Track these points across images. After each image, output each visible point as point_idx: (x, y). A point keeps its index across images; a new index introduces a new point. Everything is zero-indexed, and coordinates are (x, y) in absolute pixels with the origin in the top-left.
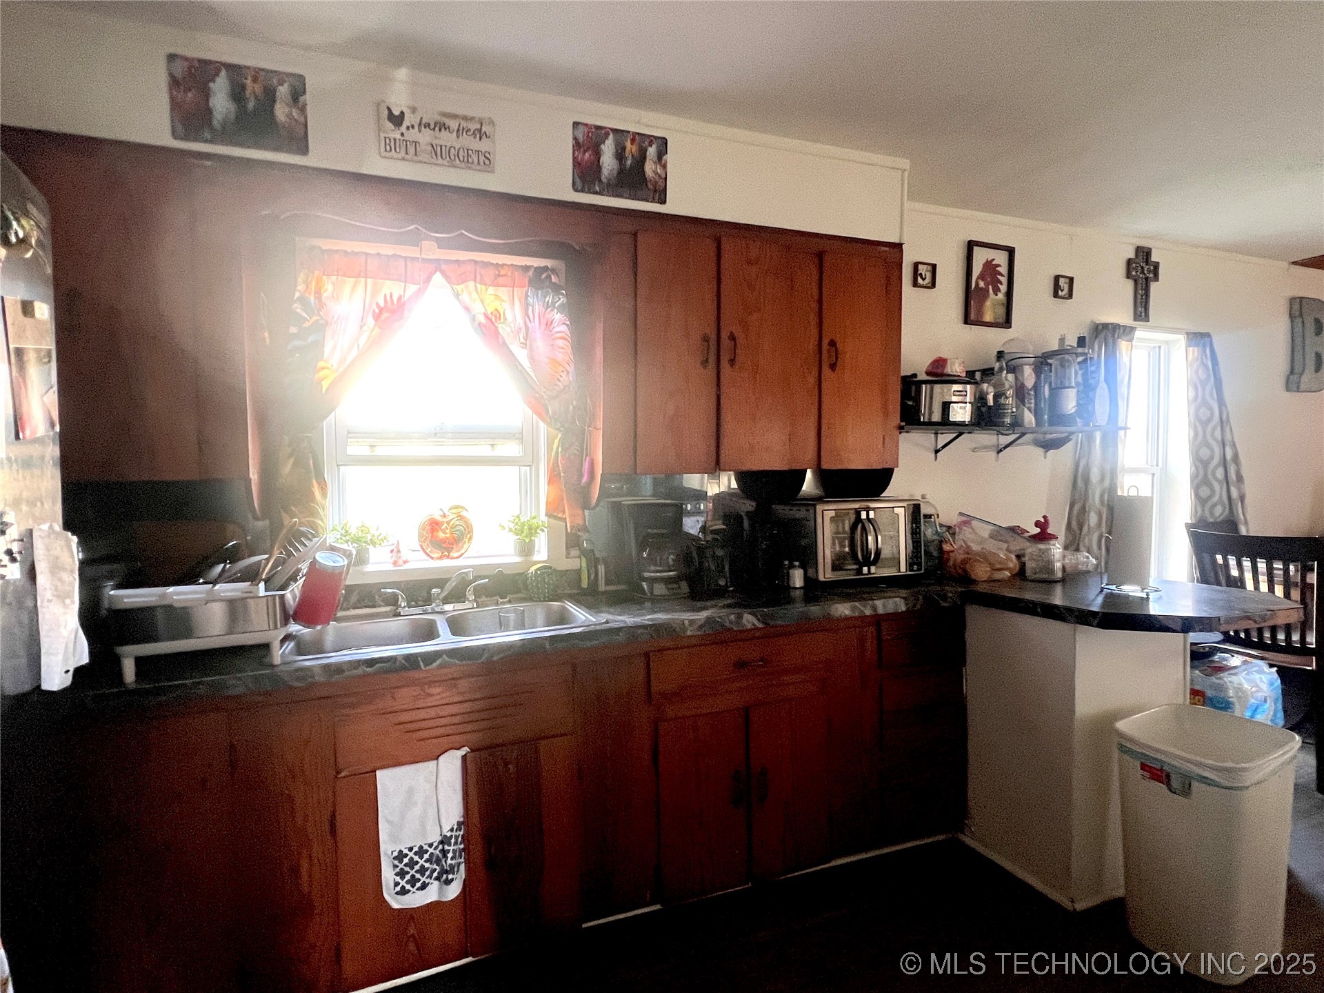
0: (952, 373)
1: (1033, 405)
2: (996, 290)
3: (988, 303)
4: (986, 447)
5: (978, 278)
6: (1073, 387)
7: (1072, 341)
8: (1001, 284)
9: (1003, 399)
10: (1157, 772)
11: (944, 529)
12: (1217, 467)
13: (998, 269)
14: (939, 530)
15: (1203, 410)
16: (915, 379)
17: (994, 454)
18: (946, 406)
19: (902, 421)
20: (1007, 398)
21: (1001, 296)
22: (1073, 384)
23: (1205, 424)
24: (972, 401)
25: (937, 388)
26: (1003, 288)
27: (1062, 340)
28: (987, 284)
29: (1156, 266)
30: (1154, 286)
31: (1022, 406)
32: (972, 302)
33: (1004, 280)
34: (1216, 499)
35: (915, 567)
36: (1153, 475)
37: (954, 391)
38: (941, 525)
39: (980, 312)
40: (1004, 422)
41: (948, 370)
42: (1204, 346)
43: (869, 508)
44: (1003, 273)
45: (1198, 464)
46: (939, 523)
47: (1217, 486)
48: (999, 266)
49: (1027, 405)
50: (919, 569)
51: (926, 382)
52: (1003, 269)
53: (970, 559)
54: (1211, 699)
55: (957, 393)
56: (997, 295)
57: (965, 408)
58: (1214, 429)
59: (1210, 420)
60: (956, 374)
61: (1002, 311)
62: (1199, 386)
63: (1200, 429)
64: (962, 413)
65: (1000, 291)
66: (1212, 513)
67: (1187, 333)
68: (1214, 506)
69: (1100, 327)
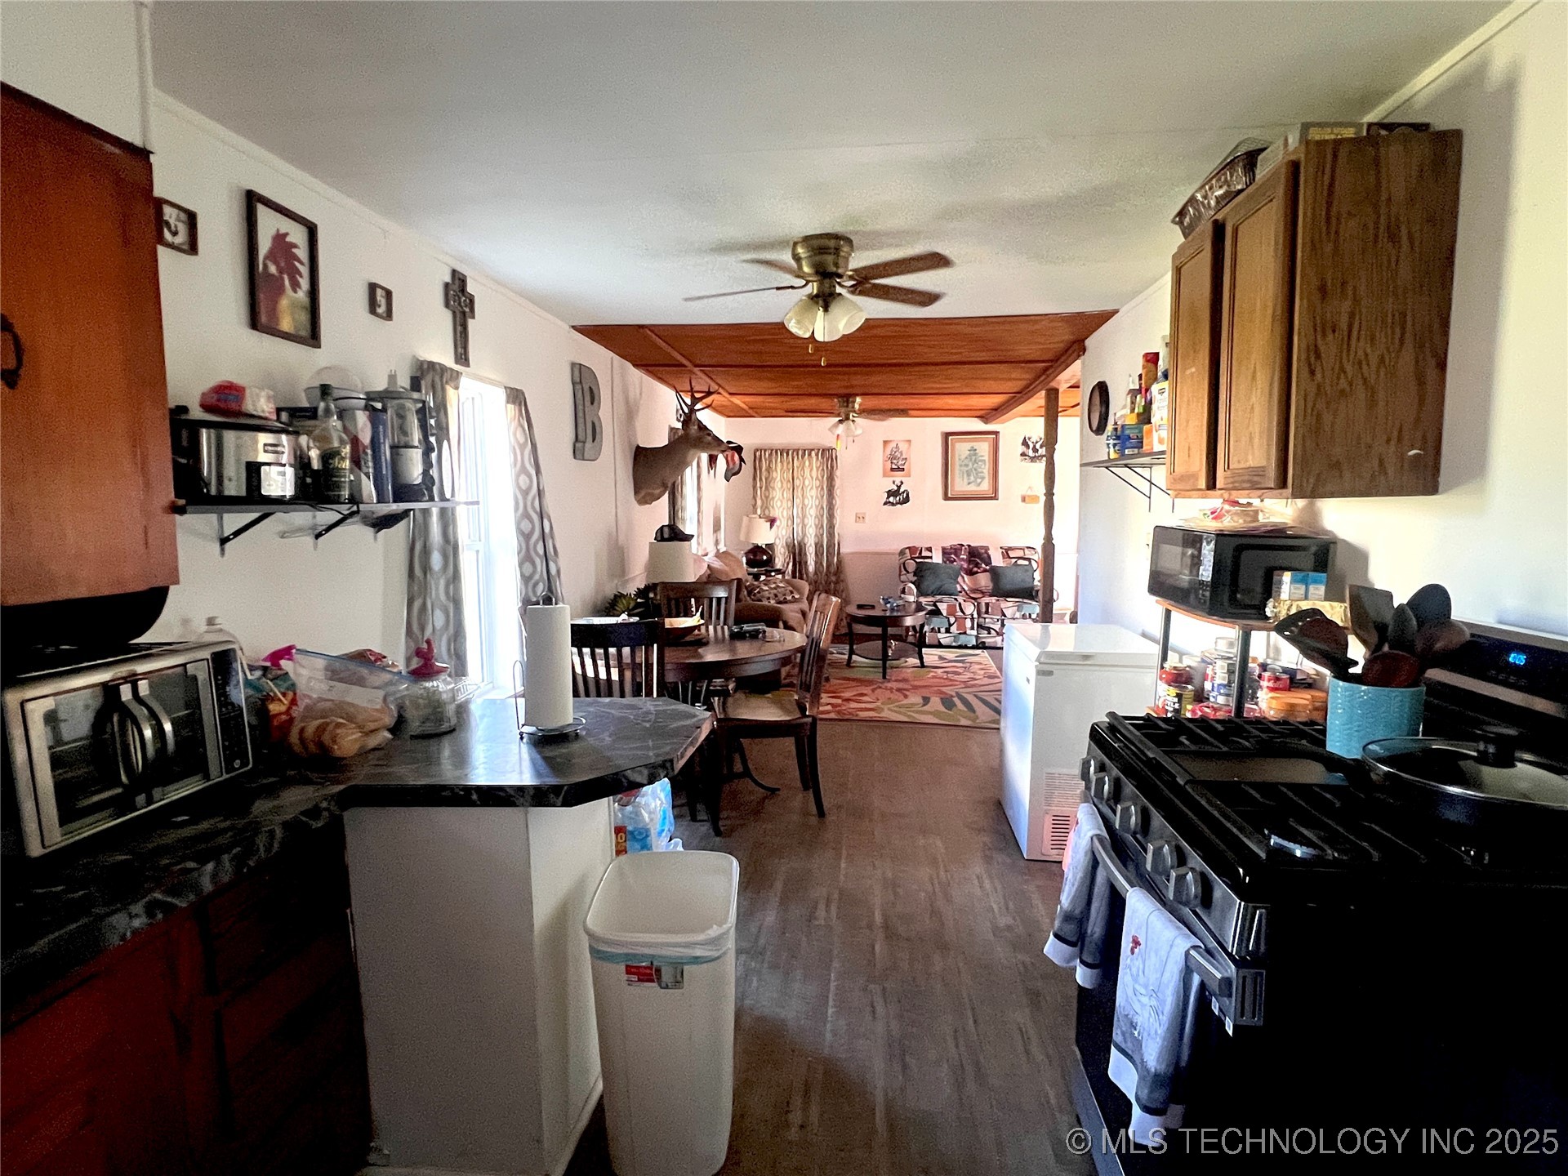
0: (255, 413)
1: (371, 470)
2: (295, 286)
3: (284, 303)
4: (300, 530)
5: (266, 258)
6: (416, 447)
7: (404, 382)
8: (301, 277)
9: (337, 460)
10: (645, 972)
11: (258, 673)
12: (537, 541)
13: (294, 250)
14: (250, 677)
15: (523, 478)
16: (184, 417)
17: (310, 540)
18: (253, 470)
19: (177, 496)
20: (343, 459)
21: (302, 295)
22: (416, 443)
23: (525, 493)
24: (292, 462)
25: (230, 436)
26: (304, 283)
27: (392, 378)
28: (281, 271)
29: (471, 301)
30: (471, 323)
31: (357, 470)
32: (262, 296)
33: (304, 270)
34: (537, 577)
35: (237, 764)
36: (478, 551)
37: (265, 445)
38: (252, 668)
39: (273, 313)
40: (339, 496)
41: (249, 406)
42: (520, 405)
43: (135, 674)
44: (302, 258)
45: (521, 539)
46: (249, 665)
47: (538, 561)
48: (295, 246)
49: (364, 469)
50: (245, 764)
51: (208, 425)
52: (302, 253)
53: (327, 724)
54: (632, 833)
55: (270, 448)
56: (295, 292)
57: (284, 474)
58: (534, 499)
59: (530, 488)
60: (262, 414)
61: (304, 317)
62: (517, 448)
63: (520, 497)
64: (279, 482)
65: (300, 287)
66: (534, 592)
67: (505, 388)
68: (535, 585)
69: (425, 366)
